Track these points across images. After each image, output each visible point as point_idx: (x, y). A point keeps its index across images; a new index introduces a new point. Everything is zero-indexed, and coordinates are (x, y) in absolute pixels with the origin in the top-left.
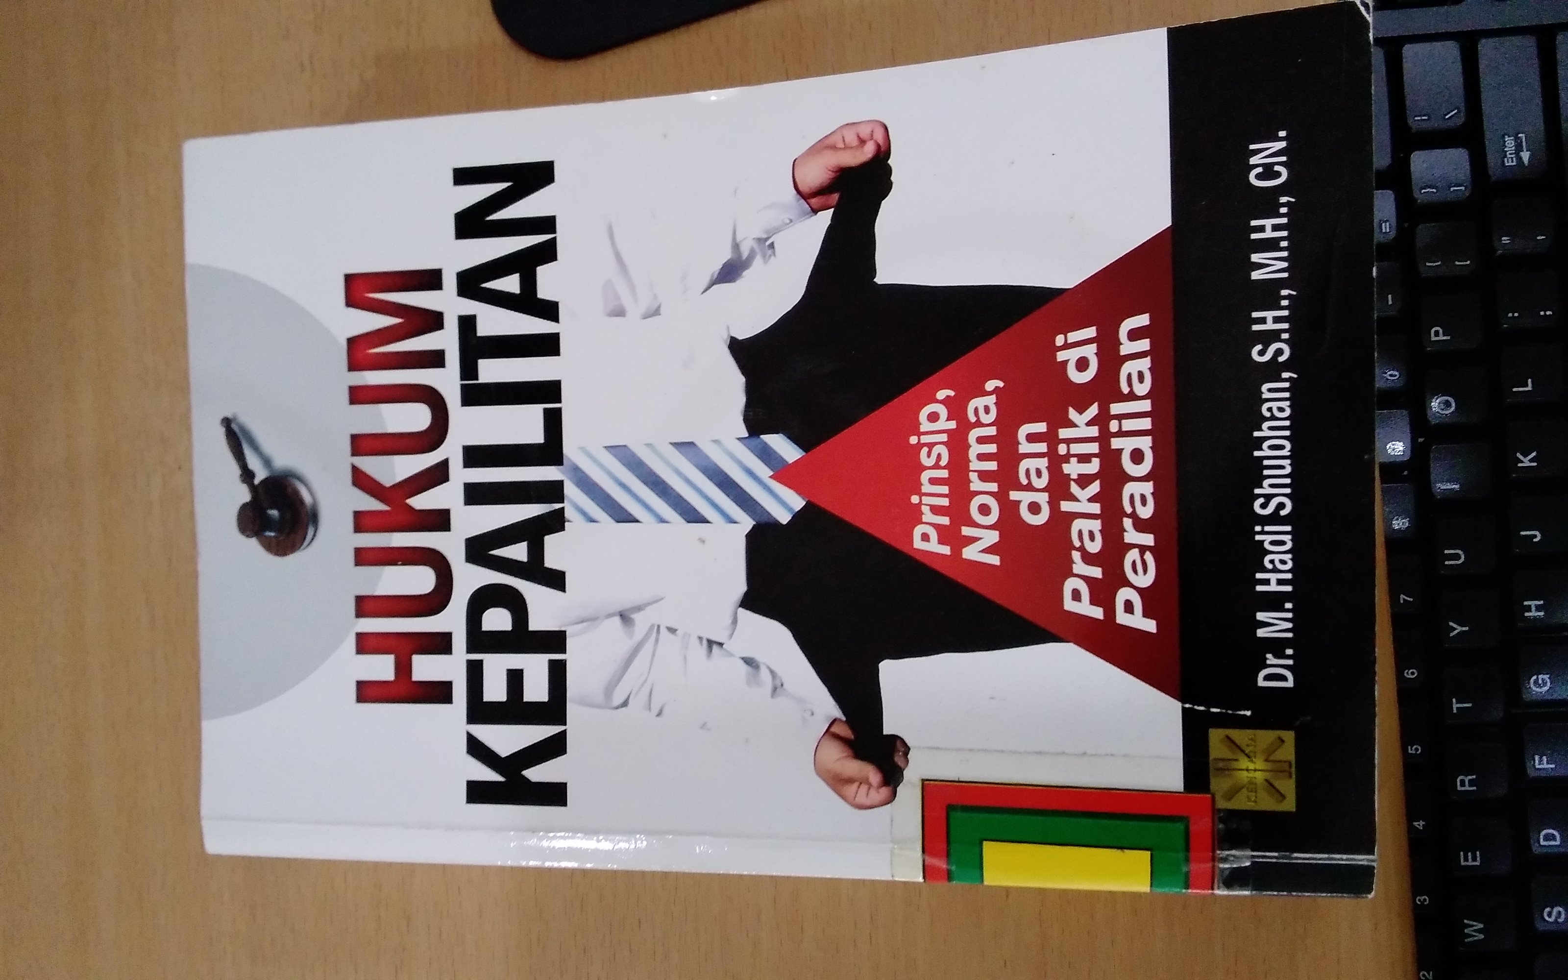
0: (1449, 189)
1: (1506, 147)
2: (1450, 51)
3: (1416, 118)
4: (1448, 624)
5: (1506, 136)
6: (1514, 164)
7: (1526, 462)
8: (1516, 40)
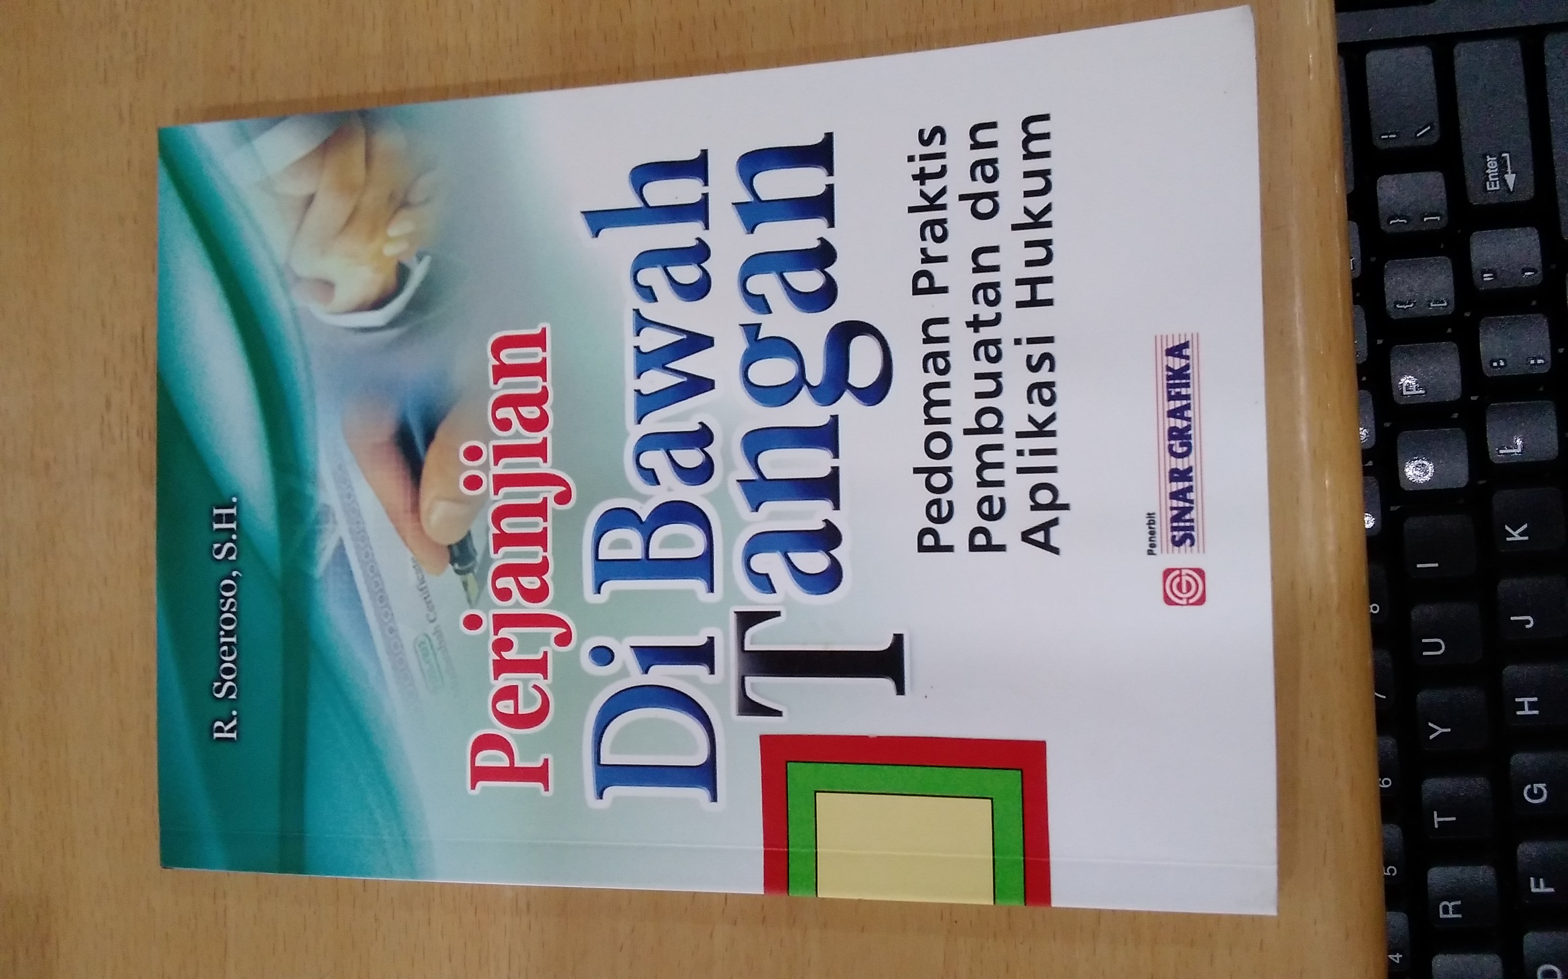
0: (1423, 220)
1: (1487, 169)
2: (1422, 56)
3: (1383, 137)
4: (1428, 724)
5: (1488, 156)
6: (1498, 188)
7: (1516, 535)
8: (1495, 44)
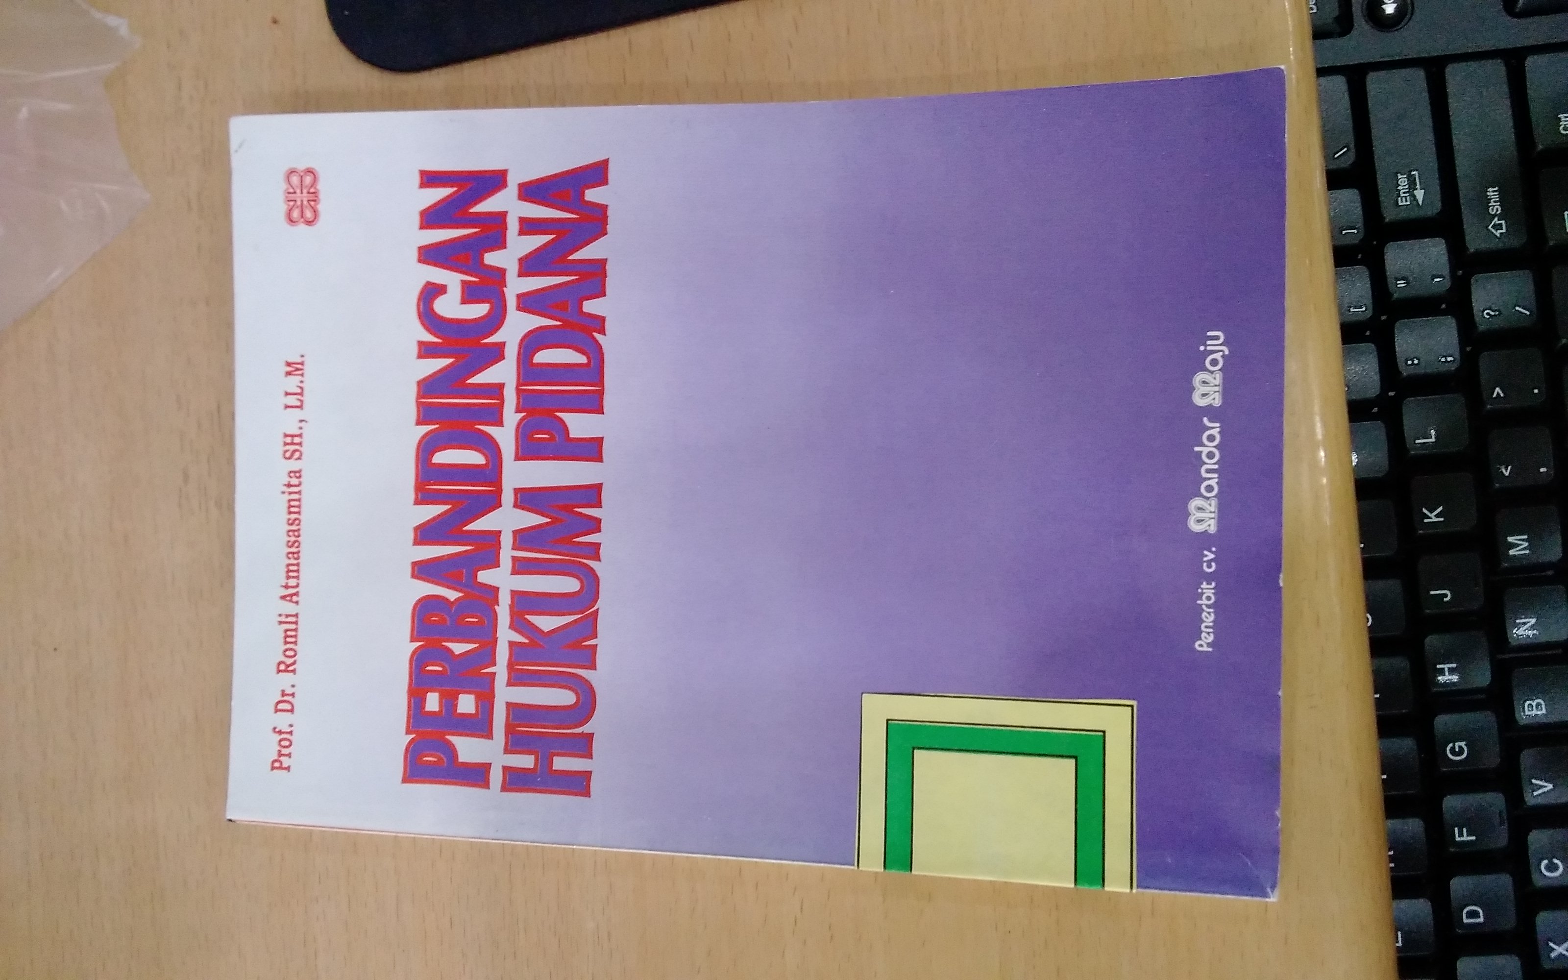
0: (1342, 233)
1: (1399, 185)
2: (1338, 84)
5: (1399, 175)
6: (1408, 203)
7: (1433, 517)
8: (1406, 73)
